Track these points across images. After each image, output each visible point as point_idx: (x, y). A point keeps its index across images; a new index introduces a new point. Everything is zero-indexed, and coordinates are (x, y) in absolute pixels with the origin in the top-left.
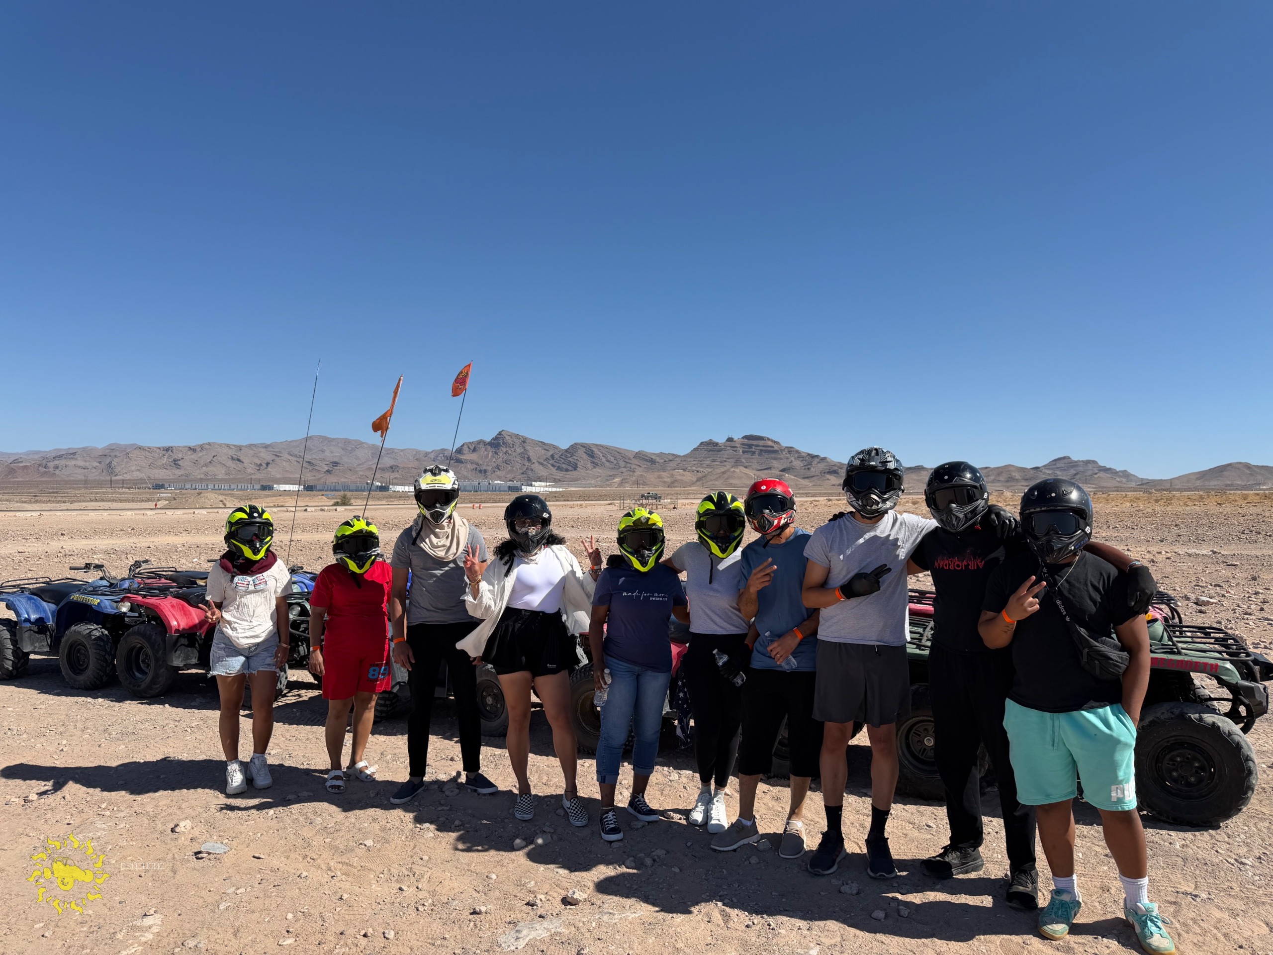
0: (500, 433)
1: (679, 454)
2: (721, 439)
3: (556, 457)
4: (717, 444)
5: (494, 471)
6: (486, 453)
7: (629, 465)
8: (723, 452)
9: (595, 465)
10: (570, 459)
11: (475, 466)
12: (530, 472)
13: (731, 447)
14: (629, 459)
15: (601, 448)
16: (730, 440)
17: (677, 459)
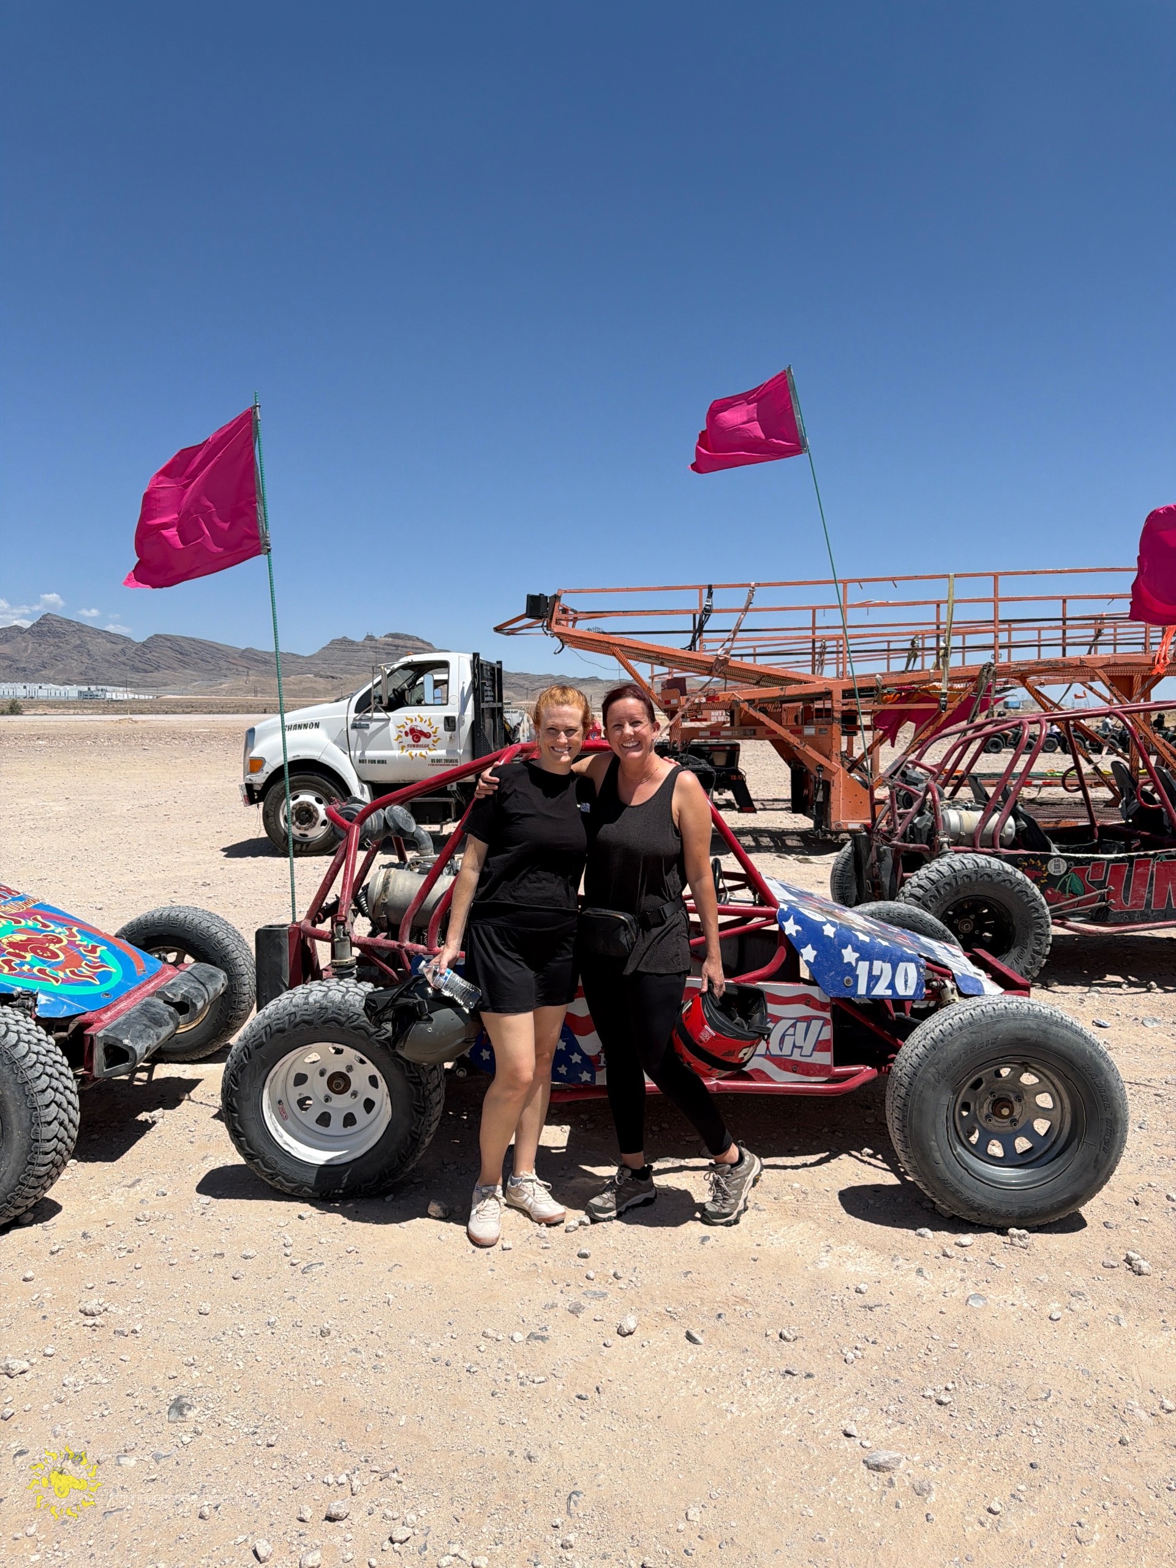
0: (44, 617)
1: (301, 654)
2: (359, 638)
3: (130, 653)
4: (352, 643)
5: (37, 670)
6: (24, 644)
7: (232, 666)
8: (361, 653)
9: (184, 664)
10: (149, 656)
11: (7, 663)
12: (91, 673)
13: (371, 647)
14: (234, 658)
15: (193, 643)
16: (370, 638)
17: (300, 661)
